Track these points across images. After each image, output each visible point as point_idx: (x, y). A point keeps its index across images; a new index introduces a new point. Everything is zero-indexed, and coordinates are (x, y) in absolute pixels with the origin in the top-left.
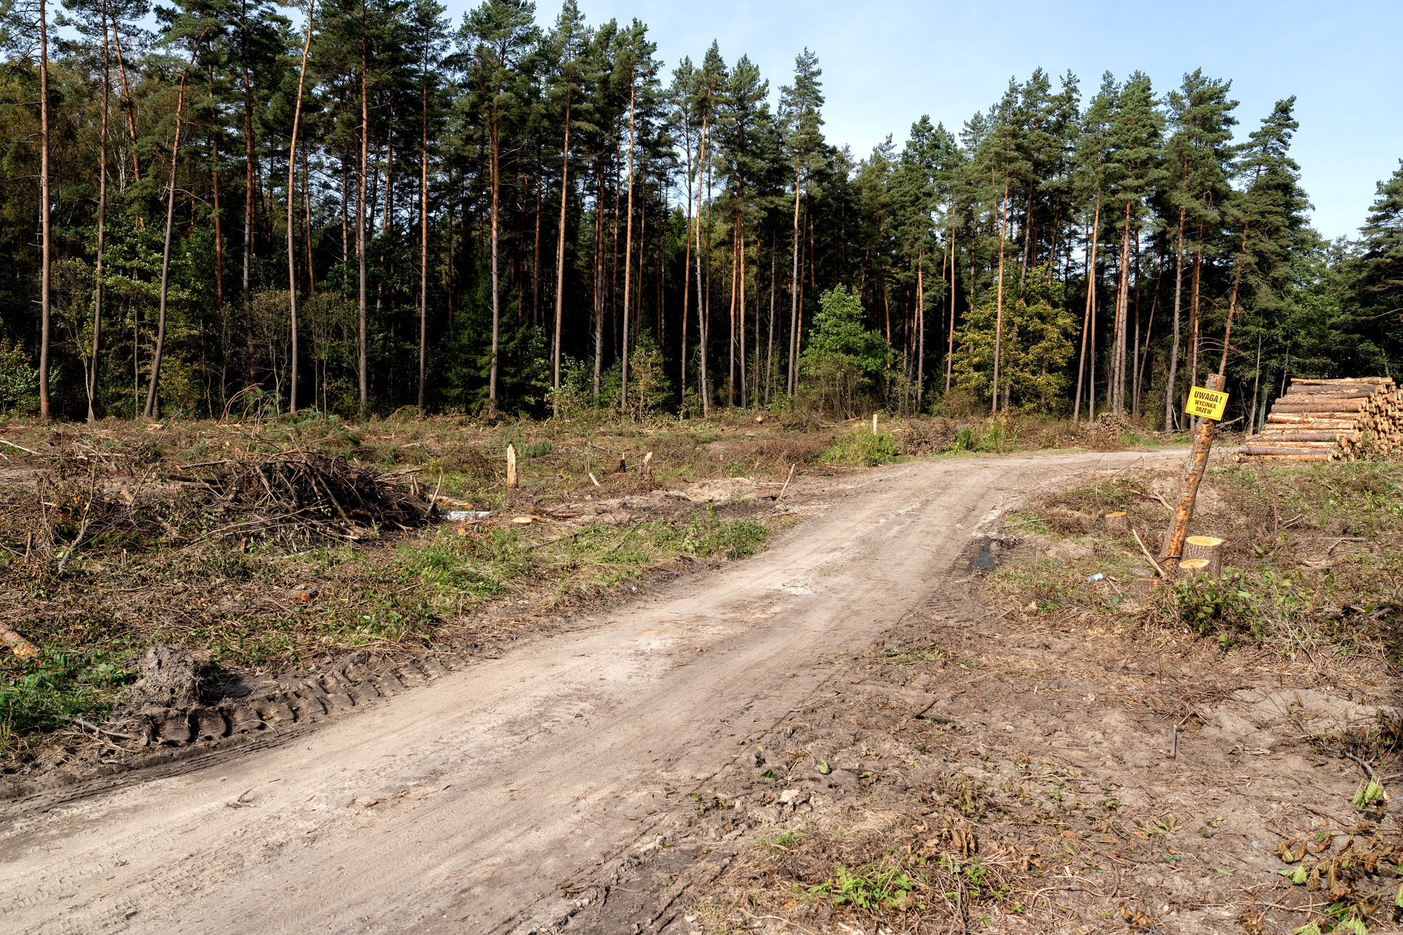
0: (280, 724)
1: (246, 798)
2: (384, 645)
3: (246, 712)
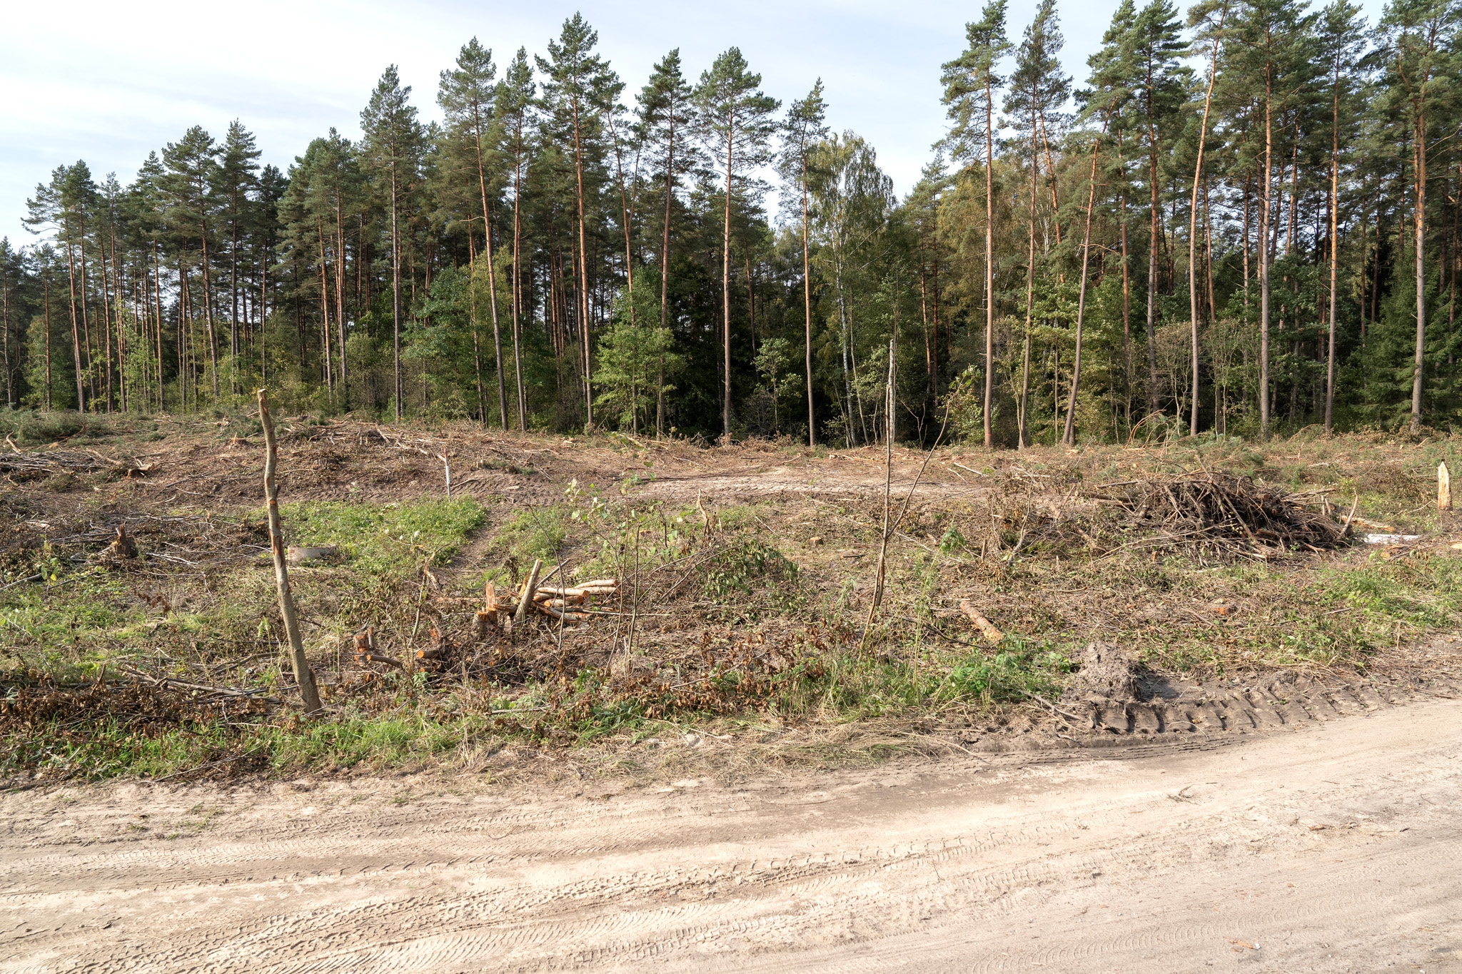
0: (1209, 729)
1: (1186, 793)
2: (1312, 667)
3: (1177, 713)
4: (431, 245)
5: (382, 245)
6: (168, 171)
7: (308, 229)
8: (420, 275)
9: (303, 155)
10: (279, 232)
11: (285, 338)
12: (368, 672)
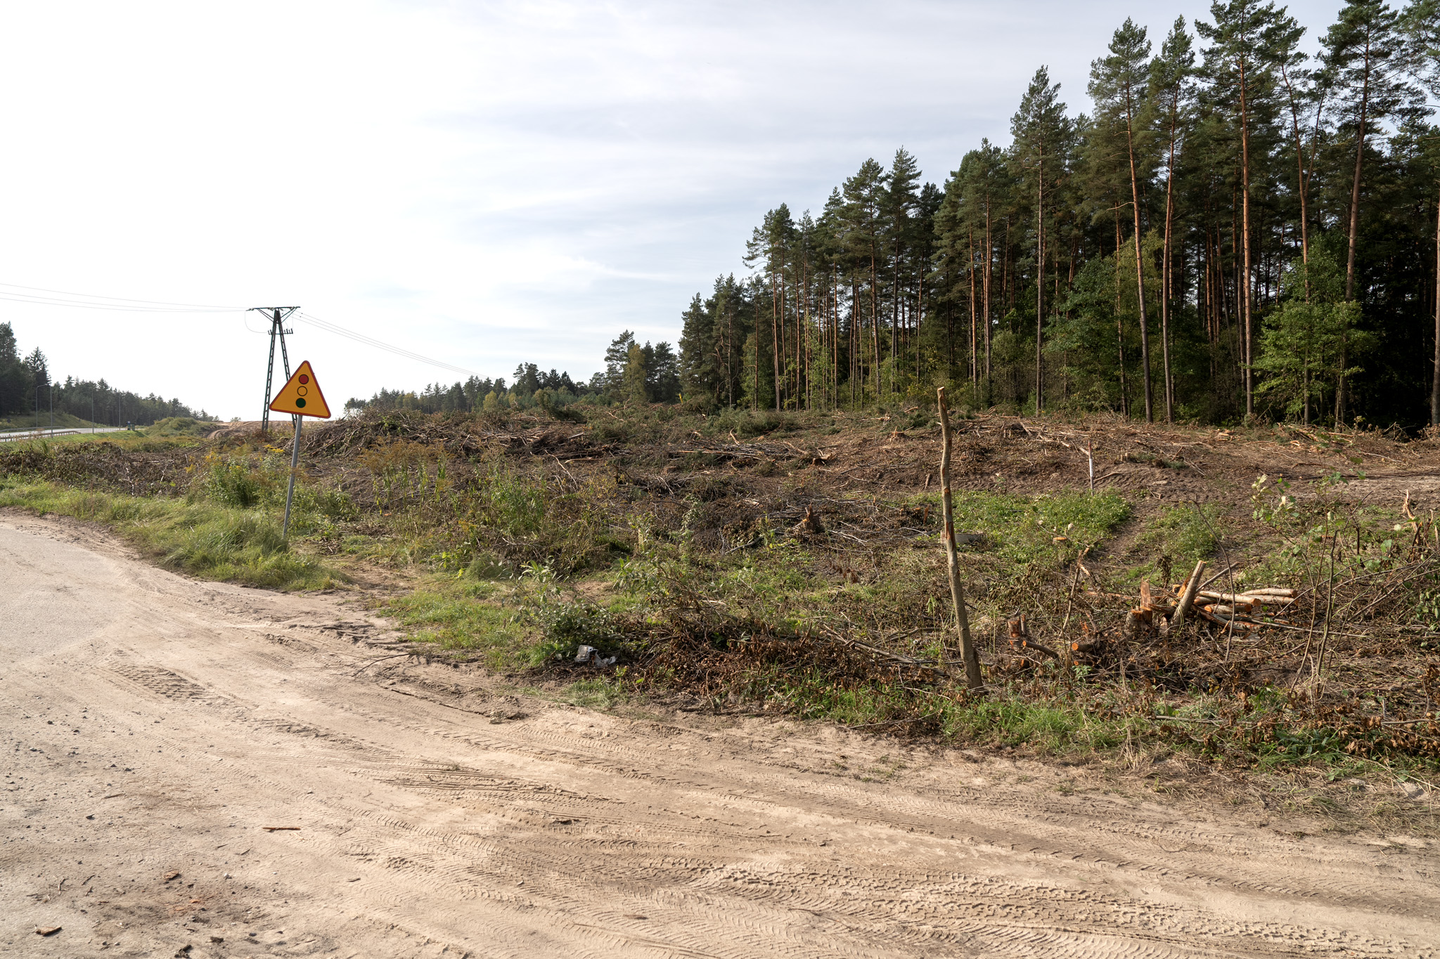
4: (1076, 237)
5: (1028, 243)
6: (846, 202)
7: (960, 237)
8: (1064, 269)
9: (957, 169)
10: (934, 243)
11: (936, 340)
12: (1023, 658)
